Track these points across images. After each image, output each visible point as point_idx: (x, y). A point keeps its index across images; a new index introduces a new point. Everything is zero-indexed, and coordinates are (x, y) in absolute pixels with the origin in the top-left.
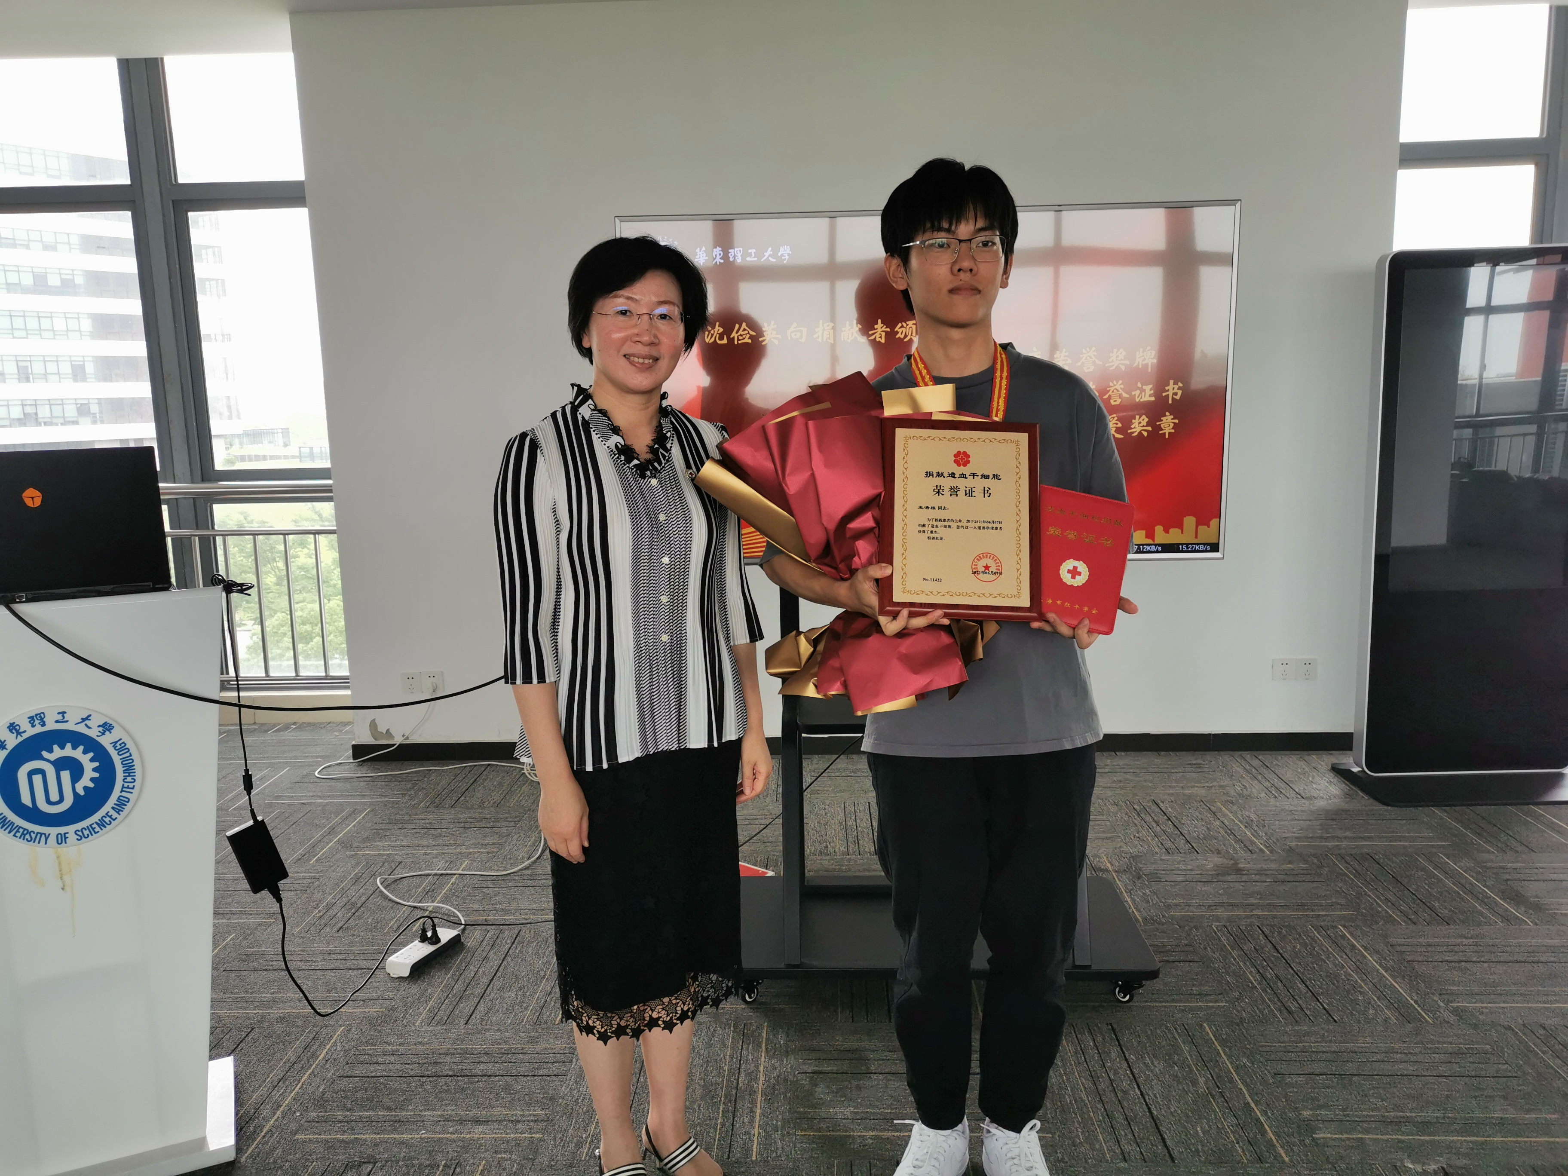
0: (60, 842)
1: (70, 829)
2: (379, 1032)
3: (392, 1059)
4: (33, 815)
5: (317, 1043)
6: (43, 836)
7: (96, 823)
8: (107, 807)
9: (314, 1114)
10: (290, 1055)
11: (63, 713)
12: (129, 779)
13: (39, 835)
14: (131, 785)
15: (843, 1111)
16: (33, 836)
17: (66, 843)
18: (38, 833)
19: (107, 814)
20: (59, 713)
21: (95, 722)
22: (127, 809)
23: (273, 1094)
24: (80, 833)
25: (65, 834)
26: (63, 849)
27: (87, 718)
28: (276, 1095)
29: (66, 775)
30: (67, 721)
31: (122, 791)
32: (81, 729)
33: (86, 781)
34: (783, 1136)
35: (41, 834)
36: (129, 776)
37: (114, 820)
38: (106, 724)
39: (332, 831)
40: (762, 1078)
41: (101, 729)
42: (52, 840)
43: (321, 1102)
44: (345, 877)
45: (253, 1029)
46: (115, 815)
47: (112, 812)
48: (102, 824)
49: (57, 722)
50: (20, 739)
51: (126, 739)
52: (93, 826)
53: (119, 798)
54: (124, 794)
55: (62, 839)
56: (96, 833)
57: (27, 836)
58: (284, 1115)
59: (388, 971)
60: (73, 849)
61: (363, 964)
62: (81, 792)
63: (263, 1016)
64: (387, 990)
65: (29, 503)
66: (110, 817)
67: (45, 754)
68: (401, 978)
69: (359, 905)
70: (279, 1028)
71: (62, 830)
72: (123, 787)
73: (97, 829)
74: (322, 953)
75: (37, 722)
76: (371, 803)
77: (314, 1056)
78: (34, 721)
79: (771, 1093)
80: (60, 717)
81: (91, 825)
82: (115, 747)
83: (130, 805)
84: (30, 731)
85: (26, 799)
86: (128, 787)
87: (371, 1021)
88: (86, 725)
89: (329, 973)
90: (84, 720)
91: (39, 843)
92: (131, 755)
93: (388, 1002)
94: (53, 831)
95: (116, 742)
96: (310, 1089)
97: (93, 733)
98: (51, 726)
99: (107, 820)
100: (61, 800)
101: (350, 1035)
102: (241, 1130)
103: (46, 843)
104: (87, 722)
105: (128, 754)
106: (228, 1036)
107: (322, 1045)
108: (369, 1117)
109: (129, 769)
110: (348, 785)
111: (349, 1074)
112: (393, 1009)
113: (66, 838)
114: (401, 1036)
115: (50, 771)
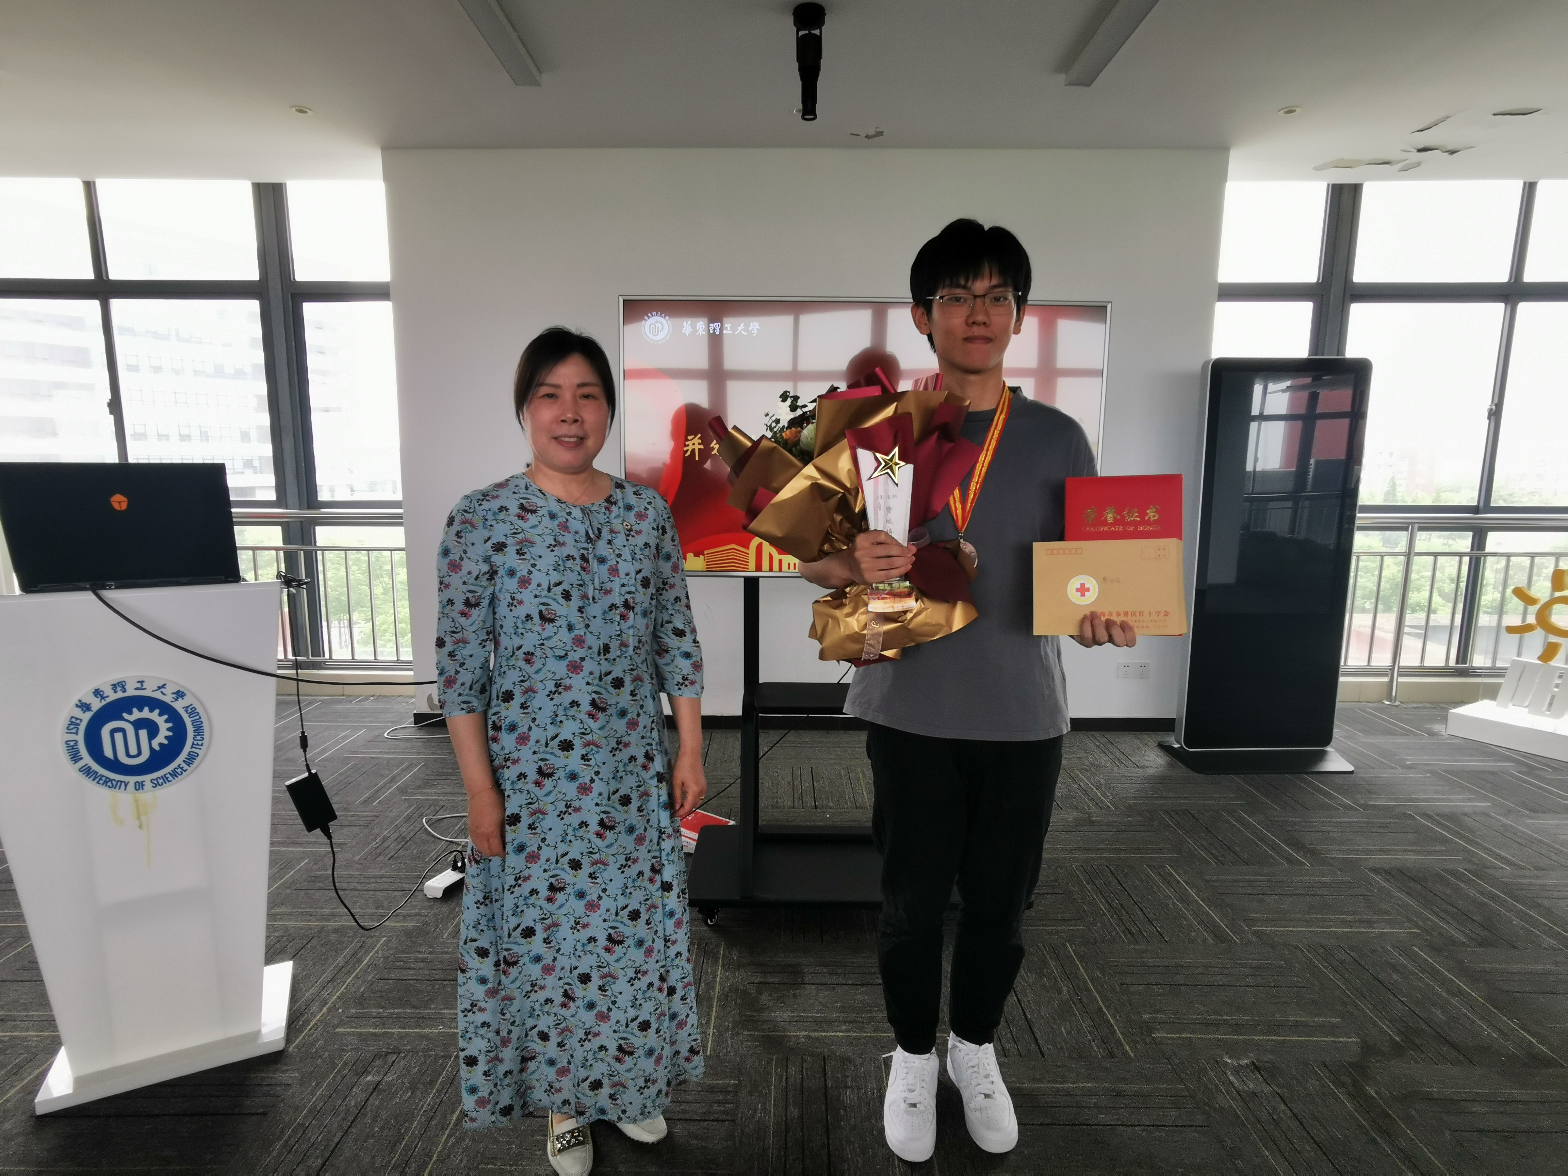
0: (137, 788)
1: (147, 778)
2: (414, 943)
3: (422, 965)
5: (363, 951)
6: (123, 784)
7: (169, 773)
8: (179, 760)
9: (353, 1011)
10: (340, 960)
11: (142, 682)
12: (198, 738)
13: (119, 783)
14: (200, 743)
15: (782, 1015)
16: (114, 783)
17: (143, 789)
18: (118, 781)
19: (179, 766)
20: (138, 682)
21: (170, 690)
22: (196, 762)
23: (322, 993)
24: (155, 782)
25: (142, 782)
26: (142, 795)
27: (163, 686)
28: (325, 994)
30: (145, 689)
31: (192, 747)
32: (158, 695)
33: (161, 738)
34: (732, 1034)
35: (121, 782)
36: (199, 735)
37: (185, 771)
38: (179, 691)
39: (393, 780)
40: (718, 987)
41: (174, 696)
42: (131, 786)
43: (361, 1001)
44: (399, 816)
45: (313, 938)
46: (185, 767)
47: (183, 765)
48: (174, 774)
49: (136, 689)
51: (196, 704)
52: (167, 776)
53: (189, 753)
54: (193, 750)
55: (139, 786)
56: (169, 781)
57: (109, 784)
58: (329, 1010)
59: (426, 892)
60: (149, 795)
61: (406, 886)
62: (157, 748)
63: (322, 927)
64: (424, 908)
65: (117, 506)
66: (182, 768)
67: (125, 715)
68: (435, 899)
69: (408, 839)
70: (333, 937)
71: (139, 778)
72: (193, 744)
73: (170, 778)
74: (375, 877)
75: (119, 689)
76: (425, 759)
77: (360, 961)
78: (116, 688)
79: (725, 997)
80: (139, 685)
81: (165, 775)
82: (186, 711)
83: (198, 759)
84: (112, 696)
85: (108, 753)
86: (197, 744)
87: (408, 933)
88: (162, 692)
89: (378, 893)
90: (159, 688)
91: (119, 788)
92: (200, 718)
93: (423, 918)
94: (132, 780)
95: (188, 707)
96: (353, 989)
97: (168, 699)
98: (131, 692)
99: (179, 771)
100: (139, 753)
101: (390, 945)
102: (292, 1024)
103: (125, 789)
104: (163, 690)
105: (198, 717)
106: (291, 944)
107: (367, 953)
108: (399, 1013)
109: (198, 730)
110: (409, 744)
111: (386, 976)
112: (427, 924)
113: (143, 785)
114: (430, 946)
115: (130, 730)
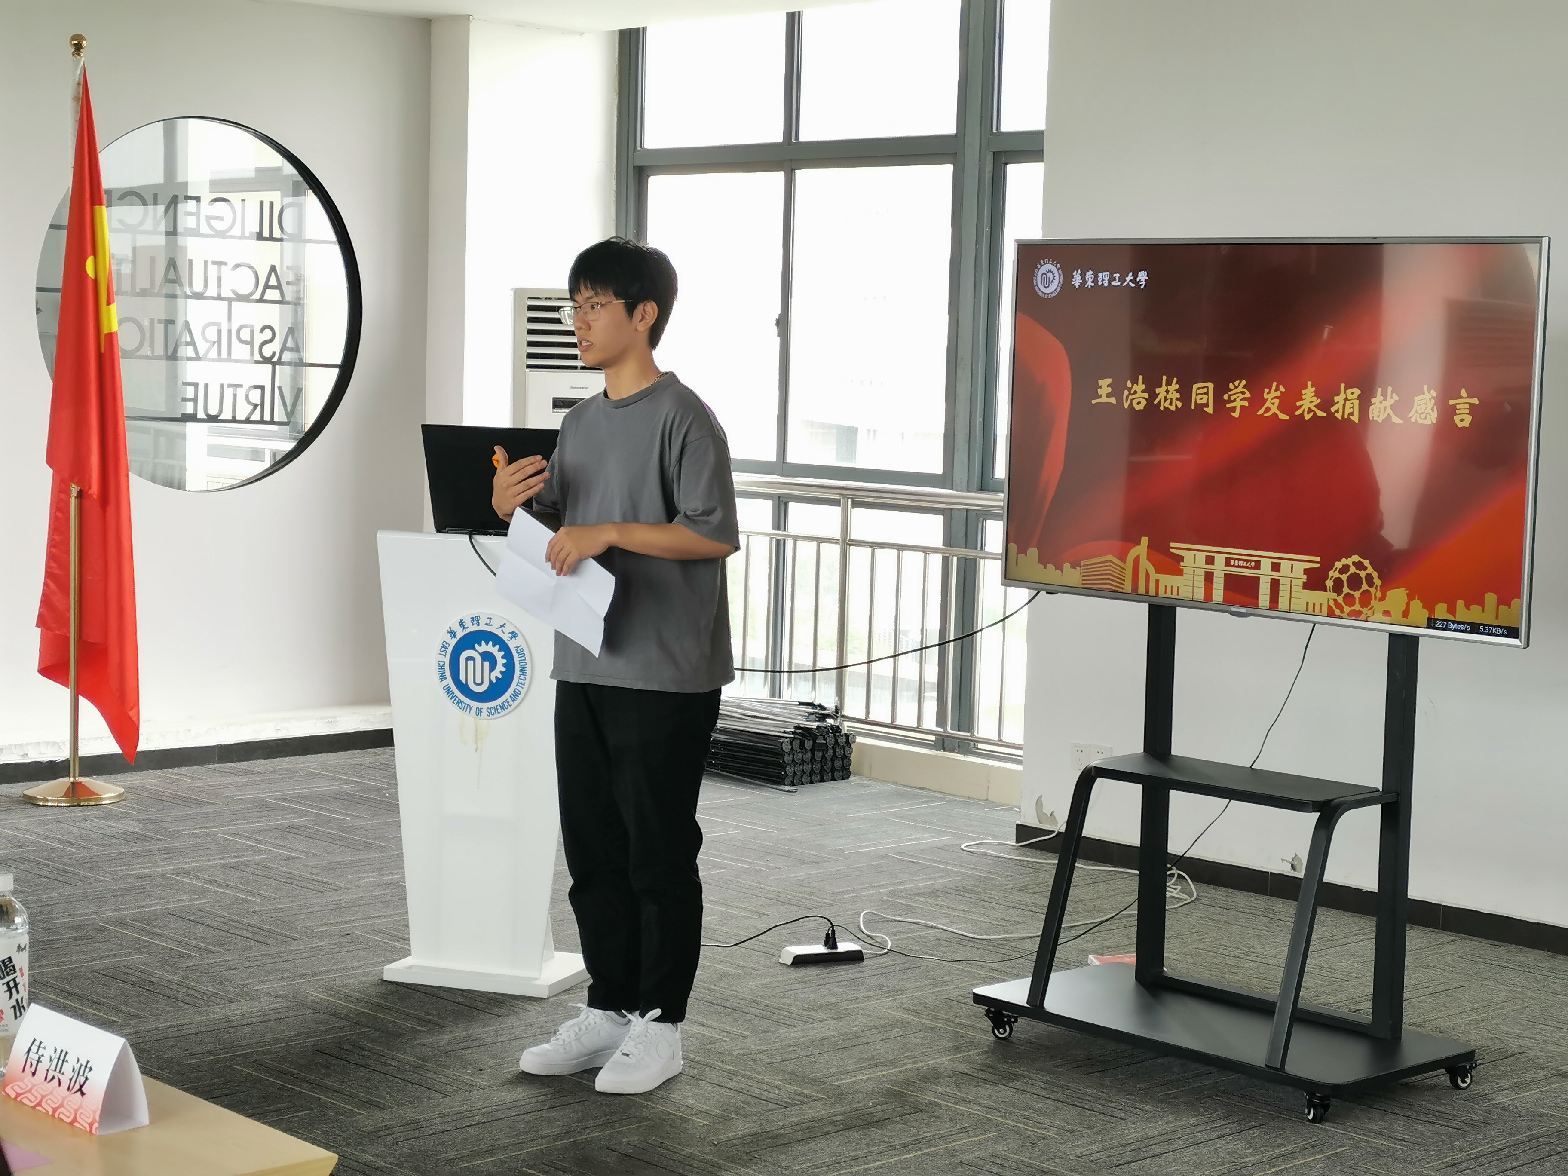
0: (477, 714)
1: (485, 706)
4: (464, 688)
6: (469, 707)
7: (499, 705)
8: (507, 696)
11: (490, 619)
12: (522, 677)
14: (523, 682)
16: (464, 706)
17: (481, 715)
18: (466, 704)
19: (507, 700)
20: (488, 618)
21: (508, 629)
22: (519, 699)
24: (488, 711)
25: (481, 709)
26: (480, 721)
27: (503, 625)
29: (487, 664)
30: (491, 625)
31: (517, 685)
32: (498, 632)
33: (497, 673)
35: (468, 705)
36: (522, 674)
37: (510, 706)
38: (513, 632)
39: (902, 883)
41: (510, 635)
42: (474, 711)
46: (511, 702)
47: (510, 700)
48: (503, 707)
49: (486, 624)
50: (465, 633)
51: (524, 647)
52: (498, 707)
53: (515, 690)
55: (479, 712)
56: (498, 713)
57: (460, 705)
59: (781, 957)
60: (485, 722)
62: (494, 681)
64: (764, 966)
66: (508, 703)
67: (476, 646)
71: (480, 706)
72: (518, 681)
73: (500, 710)
75: (475, 622)
80: (488, 621)
81: (496, 706)
82: (517, 650)
83: (520, 697)
84: (472, 628)
85: (462, 678)
86: (521, 683)
88: (502, 630)
90: (501, 626)
91: (467, 712)
93: (753, 971)
94: (475, 705)
95: (518, 647)
97: (505, 637)
98: (483, 627)
99: (506, 704)
100: (482, 683)
103: (470, 713)
104: (503, 628)
105: (524, 658)
109: (523, 669)
112: (750, 974)
113: (481, 712)
115: (478, 659)
